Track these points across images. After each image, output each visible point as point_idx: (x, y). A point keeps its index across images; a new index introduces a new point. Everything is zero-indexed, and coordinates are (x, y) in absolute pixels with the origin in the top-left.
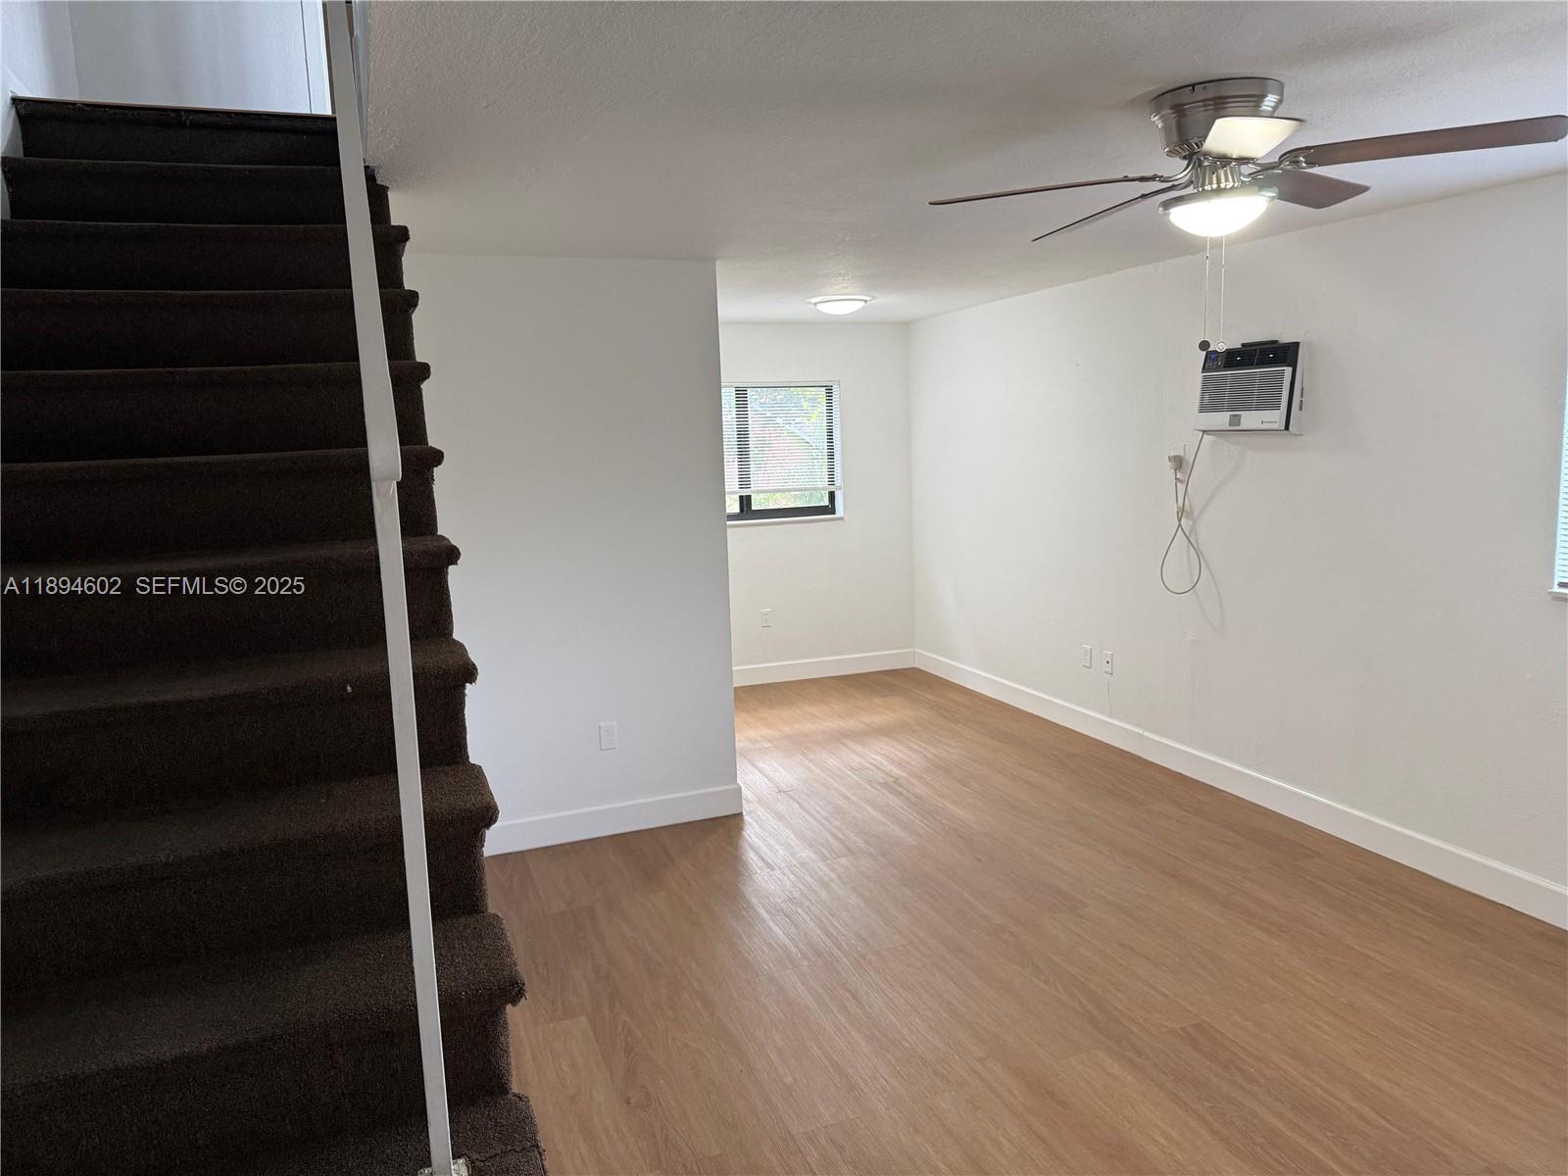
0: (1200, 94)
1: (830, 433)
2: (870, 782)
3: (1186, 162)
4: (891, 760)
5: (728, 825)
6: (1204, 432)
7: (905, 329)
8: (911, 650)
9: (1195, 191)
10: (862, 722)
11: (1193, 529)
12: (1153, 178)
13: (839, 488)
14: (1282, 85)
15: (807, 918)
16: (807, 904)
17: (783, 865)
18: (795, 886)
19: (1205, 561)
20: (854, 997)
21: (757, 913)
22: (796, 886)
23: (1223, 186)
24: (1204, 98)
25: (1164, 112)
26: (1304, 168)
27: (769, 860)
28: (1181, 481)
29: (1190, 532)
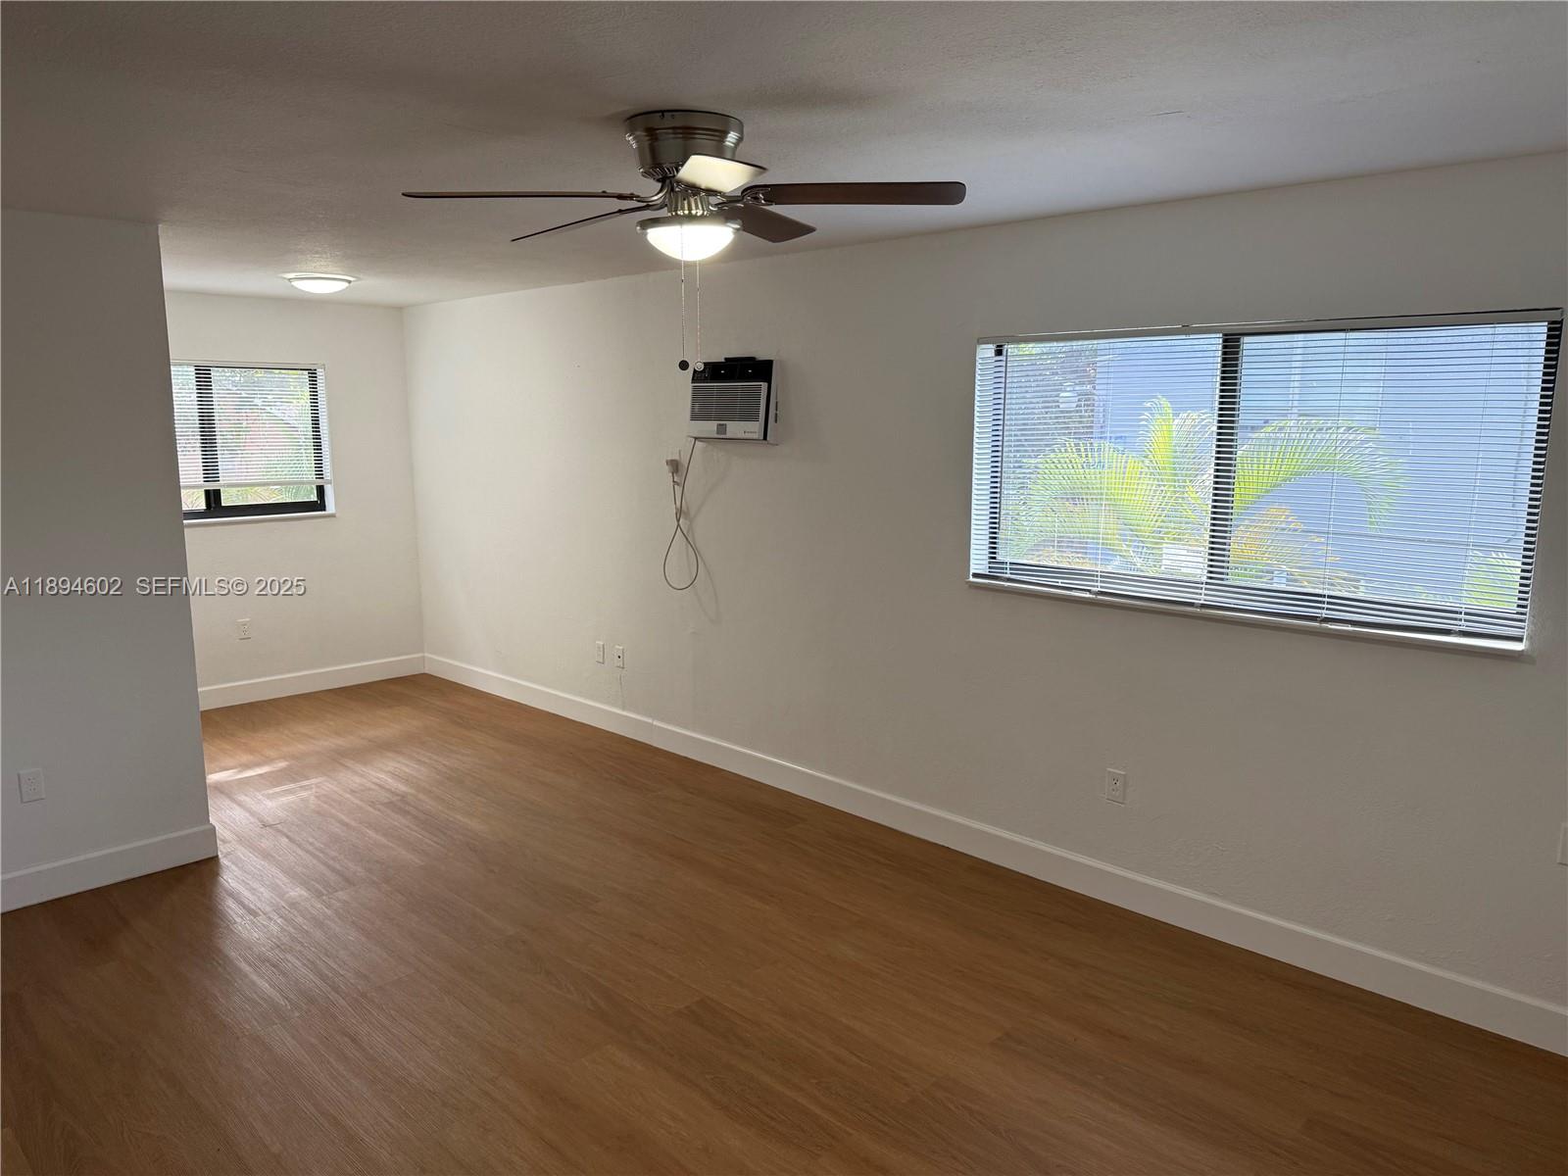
0: (668, 122)
1: (316, 422)
2: (372, 804)
3: (660, 185)
4: (394, 775)
5: (202, 872)
6: (696, 438)
7: (398, 314)
8: (420, 655)
9: (670, 214)
10: (363, 738)
11: (690, 529)
12: (631, 197)
13: (329, 482)
14: (741, 124)
15: (298, 963)
16: (299, 948)
17: (268, 909)
18: (283, 930)
19: (702, 558)
20: (353, 1040)
21: (240, 970)
22: (285, 930)
23: (694, 212)
24: (673, 125)
25: (638, 133)
26: (763, 205)
27: (253, 907)
28: (678, 485)
29: (688, 532)
